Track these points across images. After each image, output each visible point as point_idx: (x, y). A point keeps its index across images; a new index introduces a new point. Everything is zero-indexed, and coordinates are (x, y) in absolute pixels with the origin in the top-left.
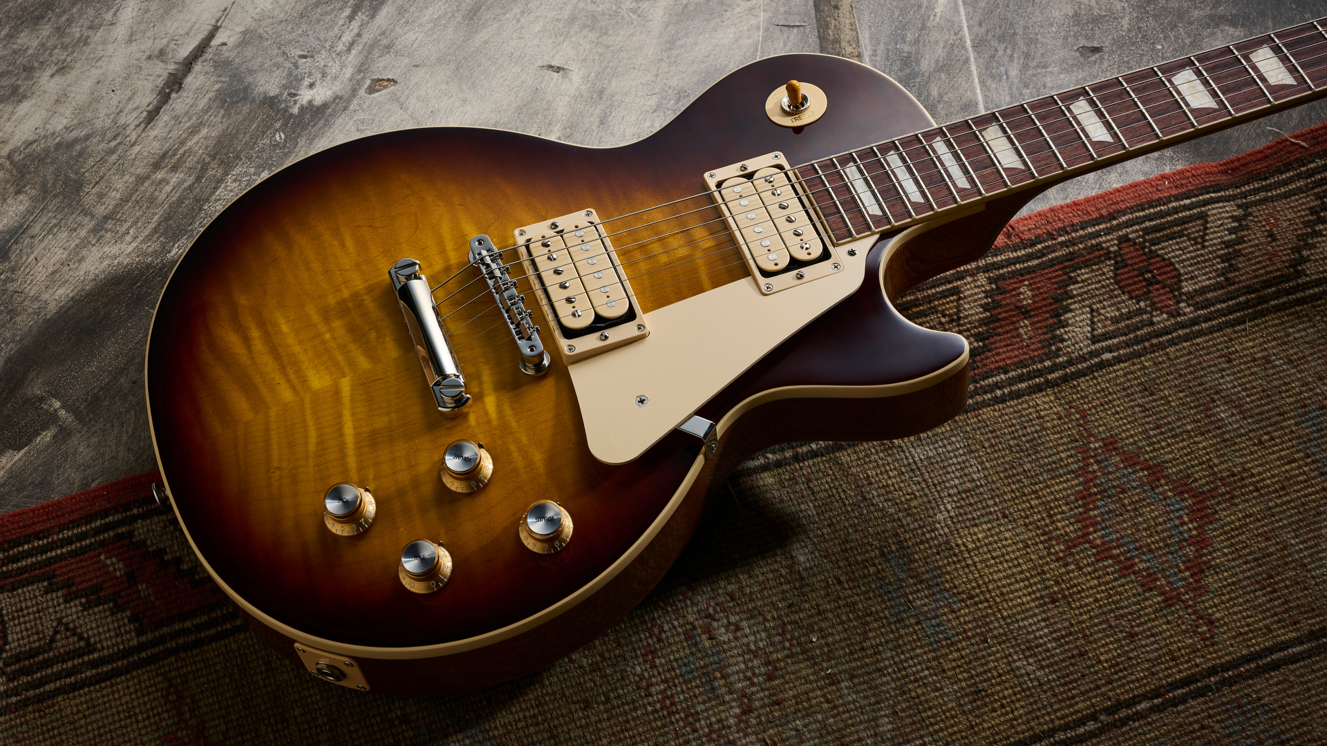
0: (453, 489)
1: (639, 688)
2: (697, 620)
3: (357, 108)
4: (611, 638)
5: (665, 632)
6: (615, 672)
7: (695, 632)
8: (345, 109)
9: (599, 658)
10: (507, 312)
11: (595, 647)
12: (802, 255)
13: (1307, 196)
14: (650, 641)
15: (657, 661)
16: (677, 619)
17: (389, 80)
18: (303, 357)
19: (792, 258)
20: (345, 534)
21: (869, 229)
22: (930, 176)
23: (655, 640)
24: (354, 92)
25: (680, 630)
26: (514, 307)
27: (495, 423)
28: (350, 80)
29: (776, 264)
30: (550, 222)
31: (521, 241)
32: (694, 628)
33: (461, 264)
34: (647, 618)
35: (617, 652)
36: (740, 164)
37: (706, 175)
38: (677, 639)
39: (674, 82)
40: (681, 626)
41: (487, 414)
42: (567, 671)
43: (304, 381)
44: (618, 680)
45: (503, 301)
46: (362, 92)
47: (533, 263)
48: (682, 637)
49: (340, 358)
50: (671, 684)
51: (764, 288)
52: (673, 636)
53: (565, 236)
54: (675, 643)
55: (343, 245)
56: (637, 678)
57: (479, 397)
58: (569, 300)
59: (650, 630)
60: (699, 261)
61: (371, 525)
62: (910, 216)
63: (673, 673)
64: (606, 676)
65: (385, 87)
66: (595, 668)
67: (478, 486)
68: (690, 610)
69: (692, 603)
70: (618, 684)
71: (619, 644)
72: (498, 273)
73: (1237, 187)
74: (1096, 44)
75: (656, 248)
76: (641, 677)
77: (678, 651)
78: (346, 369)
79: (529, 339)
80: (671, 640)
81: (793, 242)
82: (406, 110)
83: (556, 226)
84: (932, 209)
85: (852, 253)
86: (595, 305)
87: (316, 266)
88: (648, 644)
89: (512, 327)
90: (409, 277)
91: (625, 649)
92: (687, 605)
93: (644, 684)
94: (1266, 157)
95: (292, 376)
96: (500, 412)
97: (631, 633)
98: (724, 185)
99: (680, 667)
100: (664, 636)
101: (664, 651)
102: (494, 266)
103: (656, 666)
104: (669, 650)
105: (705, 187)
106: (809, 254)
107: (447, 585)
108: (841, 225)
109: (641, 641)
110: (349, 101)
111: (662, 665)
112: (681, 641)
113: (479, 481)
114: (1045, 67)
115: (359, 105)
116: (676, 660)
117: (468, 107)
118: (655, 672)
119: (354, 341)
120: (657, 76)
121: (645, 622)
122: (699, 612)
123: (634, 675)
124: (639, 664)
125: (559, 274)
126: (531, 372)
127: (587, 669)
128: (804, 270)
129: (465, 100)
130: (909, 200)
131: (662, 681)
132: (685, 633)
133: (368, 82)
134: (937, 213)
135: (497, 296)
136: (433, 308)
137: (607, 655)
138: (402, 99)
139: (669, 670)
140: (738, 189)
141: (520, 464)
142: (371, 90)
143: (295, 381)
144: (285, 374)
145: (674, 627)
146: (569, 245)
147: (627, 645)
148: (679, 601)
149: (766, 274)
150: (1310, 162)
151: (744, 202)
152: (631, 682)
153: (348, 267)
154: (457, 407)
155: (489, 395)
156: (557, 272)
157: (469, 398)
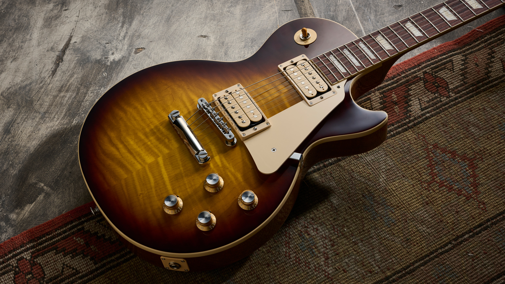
0: (210, 191)
1: (286, 256)
2: (302, 229)
3: (132, 60)
4: (272, 240)
5: (291, 235)
6: (276, 252)
7: (302, 233)
8: (128, 61)
9: (269, 248)
10: (218, 124)
11: (267, 244)
12: (321, 90)
13: (486, 49)
14: (286, 239)
15: (291, 246)
16: (294, 230)
17: (142, 48)
18: (141, 152)
19: (317, 91)
20: (173, 214)
21: (343, 78)
22: (361, 56)
23: (288, 238)
24: (130, 54)
25: (296, 233)
26: (220, 122)
27: (220, 166)
28: (127, 50)
29: (312, 95)
30: (225, 90)
31: (216, 98)
32: (302, 232)
33: (195, 110)
34: (283, 231)
35: (275, 245)
36: (290, 61)
37: (279, 66)
38: (296, 237)
39: (249, 36)
40: (296, 232)
41: (216, 163)
42: (258, 254)
43: (144, 161)
44: (278, 255)
45: (215, 121)
46: (133, 54)
47: (223, 106)
48: (298, 236)
49: (156, 150)
50: (297, 253)
51: (310, 104)
52: (294, 236)
53: (232, 94)
54: (296, 238)
55: (146, 109)
56: (284, 253)
57: (212, 157)
58: (240, 117)
59: (285, 235)
60: (283, 97)
61: (182, 209)
62: (357, 71)
63: (297, 249)
64: (273, 254)
65: (141, 51)
66: (268, 252)
67: (219, 189)
68: (298, 226)
69: (299, 223)
70: (278, 256)
71: (275, 242)
72: (211, 111)
73: (461, 49)
74: (400, 4)
75: (266, 95)
76: (286, 252)
77: (297, 241)
78: (159, 154)
79: (228, 133)
80: (294, 238)
81: (317, 86)
82: (151, 58)
83: (228, 92)
84: (364, 68)
85: (339, 87)
86: (250, 118)
87: (138, 118)
88: (286, 240)
89: (221, 130)
90: (176, 117)
91: (278, 243)
92: (297, 224)
93: (288, 254)
94: (469, 37)
95: (139, 160)
96: (221, 161)
97: (279, 237)
98: (287, 69)
99: (299, 247)
100: (291, 236)
101: (292, 242)
102: (209, 108)
103: (290, 248)
104: (294, 241)
105: (279, 70)
106: (323, 89)
107: (215, 226)
108: (333, 77)
109: (283, 239)
110: (128, 58)
111: (293, 247)
112: (298, 237)
113: (219, 187)
114: (383, 14)
115: (133, 59)
116: (297, 244)
117: (174, 55)
118: (291, 250)
119: (160, 143)
120: (242, 34)
121: (283, 232)
122: (302, 226)
123: (283, 252)
124: (284, 248)
125: (234, 108)
126: (229, 145)
127: (266, 252)
128: (323, 95)
129: (172, 52)
130: (355, 65)
131: (294, 253)
132: (299, 234)
133: (134, 50)
134: (366, 69)
135: (213, 120)
136: (188, 126)
137: (272, 246)
138: (149, 55)
139: (295, 248)
140: (292, 69)
141: (233, 179)
142: (136, 53)
143: (140, 161)
144: (136, 160)
145: (294, 233)
146: (235, 98)
147: (278, 242)
148: (294, 223)
149: (309, 98)
150: (485, 37)
151: (295, 74)
152: (283, 255)
153: (151, 117)
154: (206, 162)
155: (216, 156)
156: (233, 108)
157: (209, 158)
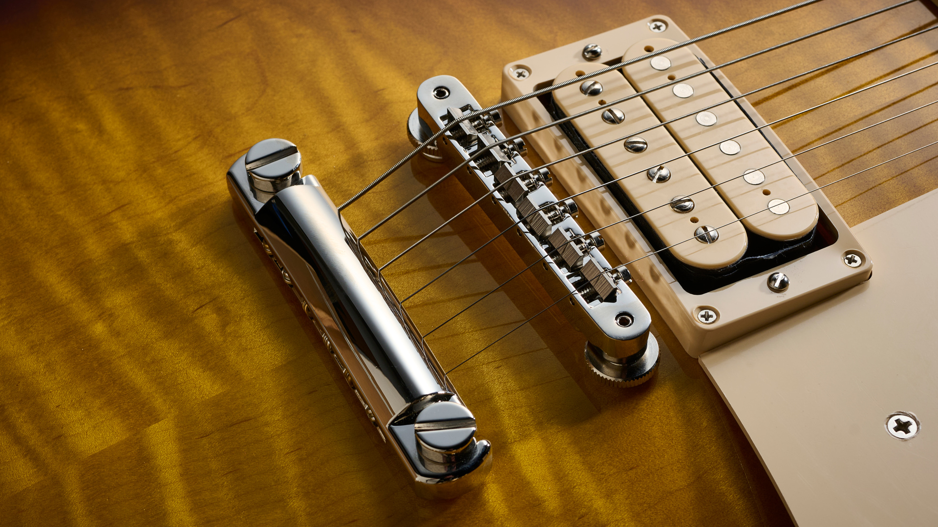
10: (543, 240)
18: (45, 383)
26: (561, 226)
27: (552, 503)
30: (580, 45)
31: (526, 86)
33: (393, 150)
43: (57, 437)
45: (528, 215)
47: (571, 132)
49: (139, 378)
53: (629, 69)
55: (98, 129)
57: (500, 445)
58: (679, 207)
72: (498, 155)
78: (159, 402)
79: (612, 298)
83: (597, 54)
86: (745, 212)
87: (43, 177)
89: (562, 273)
90: (279, 182)
95: (26, 429)
96: (560, 477)
102: (485, 139)
119: (168, 335)
125: (639, 150)
135: (510, 209)
136: (349, 241)
143: (35, 441)
146: (644, 89)
153: (122, 174)
154: (459, 474)
155: (524, 437)
156: (635, 149)
157: (486, 450)
